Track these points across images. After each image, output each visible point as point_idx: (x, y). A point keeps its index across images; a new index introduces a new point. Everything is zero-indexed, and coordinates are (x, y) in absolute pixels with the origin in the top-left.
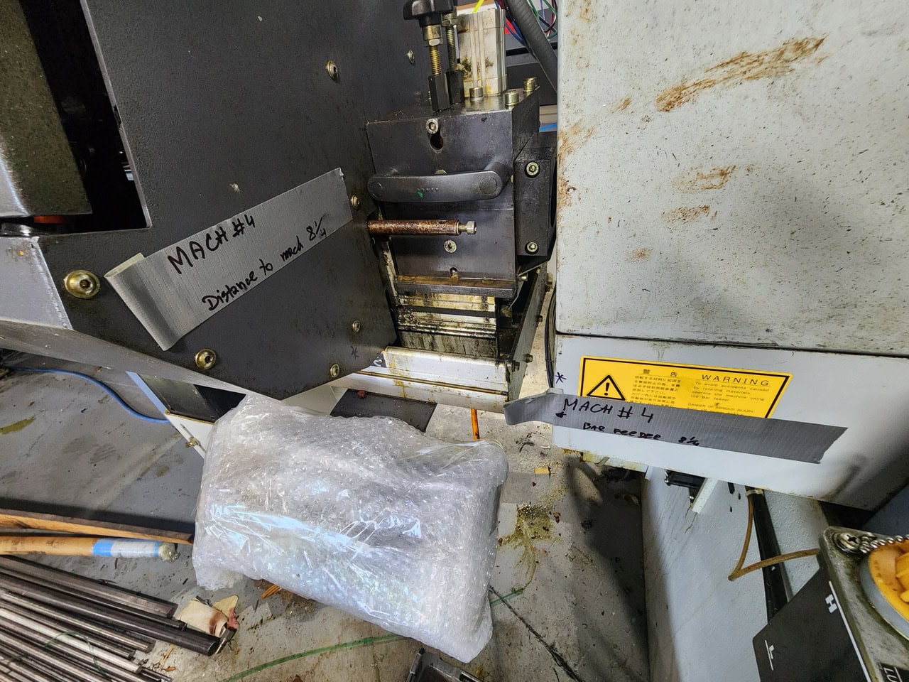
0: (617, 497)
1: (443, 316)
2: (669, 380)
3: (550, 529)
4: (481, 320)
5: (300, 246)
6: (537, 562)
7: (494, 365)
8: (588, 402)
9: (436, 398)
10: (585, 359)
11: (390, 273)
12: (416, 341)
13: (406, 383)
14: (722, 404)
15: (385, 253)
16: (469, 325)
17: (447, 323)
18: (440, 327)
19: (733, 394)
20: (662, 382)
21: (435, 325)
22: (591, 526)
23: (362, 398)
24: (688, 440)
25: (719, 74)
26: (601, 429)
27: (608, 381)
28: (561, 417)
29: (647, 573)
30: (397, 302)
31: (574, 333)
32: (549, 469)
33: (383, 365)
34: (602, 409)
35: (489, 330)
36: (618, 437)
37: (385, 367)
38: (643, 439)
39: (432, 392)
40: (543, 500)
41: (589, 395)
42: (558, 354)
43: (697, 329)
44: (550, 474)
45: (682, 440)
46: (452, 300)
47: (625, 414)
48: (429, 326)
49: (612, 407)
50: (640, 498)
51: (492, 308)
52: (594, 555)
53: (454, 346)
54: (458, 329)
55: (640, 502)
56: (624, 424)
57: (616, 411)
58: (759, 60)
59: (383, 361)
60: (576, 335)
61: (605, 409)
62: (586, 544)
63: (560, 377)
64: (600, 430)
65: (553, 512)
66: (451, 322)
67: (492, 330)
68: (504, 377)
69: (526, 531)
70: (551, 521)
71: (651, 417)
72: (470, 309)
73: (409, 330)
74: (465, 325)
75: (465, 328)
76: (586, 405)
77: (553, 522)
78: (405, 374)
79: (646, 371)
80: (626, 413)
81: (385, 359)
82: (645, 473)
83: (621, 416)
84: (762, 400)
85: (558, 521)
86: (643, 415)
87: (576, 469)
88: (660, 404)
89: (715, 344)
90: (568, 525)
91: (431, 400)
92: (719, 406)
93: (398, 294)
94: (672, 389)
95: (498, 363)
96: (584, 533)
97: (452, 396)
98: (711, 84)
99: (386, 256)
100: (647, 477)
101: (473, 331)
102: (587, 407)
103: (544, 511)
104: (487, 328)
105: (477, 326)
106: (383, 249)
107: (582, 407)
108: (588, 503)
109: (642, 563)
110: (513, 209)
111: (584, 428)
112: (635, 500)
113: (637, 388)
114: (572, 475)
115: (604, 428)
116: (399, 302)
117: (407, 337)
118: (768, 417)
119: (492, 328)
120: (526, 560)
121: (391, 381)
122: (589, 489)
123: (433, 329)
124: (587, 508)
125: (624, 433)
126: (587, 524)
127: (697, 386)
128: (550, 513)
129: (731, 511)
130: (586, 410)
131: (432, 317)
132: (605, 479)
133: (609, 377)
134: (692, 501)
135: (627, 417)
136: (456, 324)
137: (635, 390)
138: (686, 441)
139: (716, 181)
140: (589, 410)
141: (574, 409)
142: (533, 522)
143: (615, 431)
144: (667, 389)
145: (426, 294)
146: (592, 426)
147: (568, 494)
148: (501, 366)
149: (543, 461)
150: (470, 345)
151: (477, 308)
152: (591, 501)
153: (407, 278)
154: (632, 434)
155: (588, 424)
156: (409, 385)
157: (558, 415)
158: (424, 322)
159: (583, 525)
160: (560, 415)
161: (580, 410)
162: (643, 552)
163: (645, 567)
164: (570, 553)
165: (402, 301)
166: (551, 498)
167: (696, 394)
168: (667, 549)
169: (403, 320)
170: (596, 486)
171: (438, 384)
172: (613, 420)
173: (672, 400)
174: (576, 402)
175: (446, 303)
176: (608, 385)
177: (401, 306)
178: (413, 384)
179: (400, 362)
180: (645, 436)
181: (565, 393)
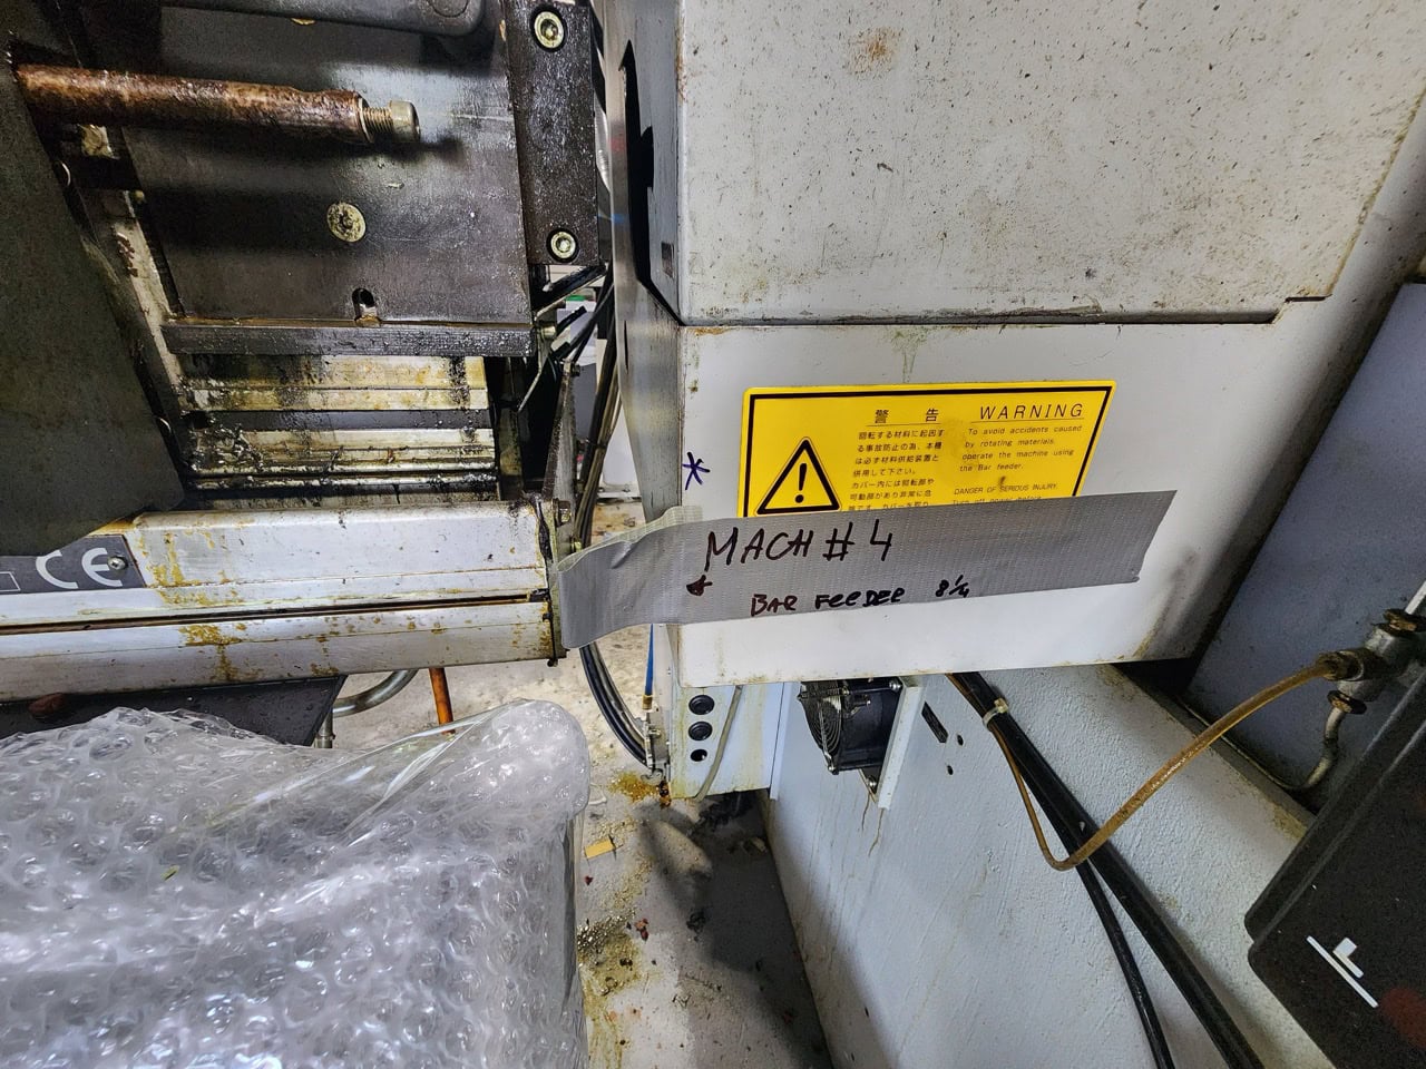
0: (732, 849)
1: (343, 437)
2: (922, 434)
3: (635, 961)
4: (453, 437)
6: (623, 1043)
7: (505, 514)
8: (761, 533)
9: (339, 655)
10: (753, 398)
11: (147, 302)
13: (227, 629)
14: (1013, 478)
15: (122, 233)
16: (423, 454)
17: (358, 455)
18: (337, 468)
19: (1030, 448)
20: (908, 440)
21: (319, 463)
22: (704, 922)
24: (952, 586)
26: (789, 604)
27: (804, 458)
28: (700, 592)
29: (809, 967)
30: (182, 401)
31: (727, 317)
32: (612, 840)
33: (132, 579)
34: (791, 544)
35: (478, 460)
36: (827, 616)
37: (141, 584)
38: (872, 608)
39: (323, 639)
40: (611, 905)
41: (762, 510)
42: (688, 391)
43: (976, 279)
44: (614, 850)
45: (941, 590)
46: (365, 383)
47: (838, 548)
48: (302, 468)
49: (811, 533)
50: (765, 838)
51: (479, 400)
52: (722, 976)
54: (390, 467)
55: (768, 845)
56: (838, 576)
57: (820, 543)
59: (131, 564)
60: (730, 323)
61: (797, 543)
62: (702, 961)
63: (694, 467)
64: (788, 607)
65: (632, 922)
66: (371, 449)
67: (486, 460)
68: (535, 546)
69: (589, 986)
70: (633, 941)
71: (888, 544)
72: (420, 406)
74: (411, 454)
75: (413, 461)
76: (756, 544)
77: (637, 941)
78: (224, 600)
79: (881, 415)
81: (137, 554)
82: (768, 790)
83: (829, 556)
84: (1071, 453)
85: (645, 937)
86: (873, 542)
87: (658, 824)
88: (902, 502)
89: (1005, 319)
90: (665, 936)
91: (324, 666)
92: (1006, 483)
93: (187, 375)
94: (927, 457)
95: (514, 509)
96: (696, 939)
97: (389, 639)
99: (126, 243)
100: (773, 796)
101: (433, 466)
102: (759, 549)
103: (618, 925)
104: (472, 455)
105: (444, 454)
106: (109, 218)
107: (747, 549)
108: (691, 880)
109: (797, 952)
110: (511, 119)
111: (754, 614)
112: (760, 844)
113: (863, 467)
114: (653, 838)
115: (795, 599)
116: (191, 399)
118: (1078, 495)
119: (484, 454)
120: (599, 1048)
121: (172, 635)
122: (687, 855)
123: (316, 475)
124: (690, 890)
125: (834, 602)
126: (697, 921)
127: (971, 438)
128: (629, 926)
129: (951, 772)
130: (756, 557)
131: (308, 442)
132: (707, 824)
133: (805, 445)
134: (874, 790)
135: (842, 555)
136: (384, 455)
137: (857, 473)
138: (949, 590)
140: (763, 553)
141: (729, 562)
142: (600, 958)
143: (819, 602)
144: (918, 459)
145: (287, 366)
146: (769, 601)
147: (653, 876)
149: (598, 829)
151: (438, 402)
152: (696, 874)
154: (852, 600)
155: (762, 598)
156: (239, 634)
157: (691, 588)
158: (284, 457)
159: (690, 925)
160: (697, 588)
161: (743, 561)
162: (793, 931)
163: (804, 956)
164: (679, 991)
165: (202, 398)
166: (624, 895)
167: (971, 461)
168: (839, 905)
169: (213, 459)
170: (696, 842)
172: (811, 574)
173: (925, 487)
174: (733, 539)
175: (349, 395)
176: (803, 468)
177: (199, 419)
178: (255, 627)
179: (196, 554)
180: (876, 599)
181: (707, 517)
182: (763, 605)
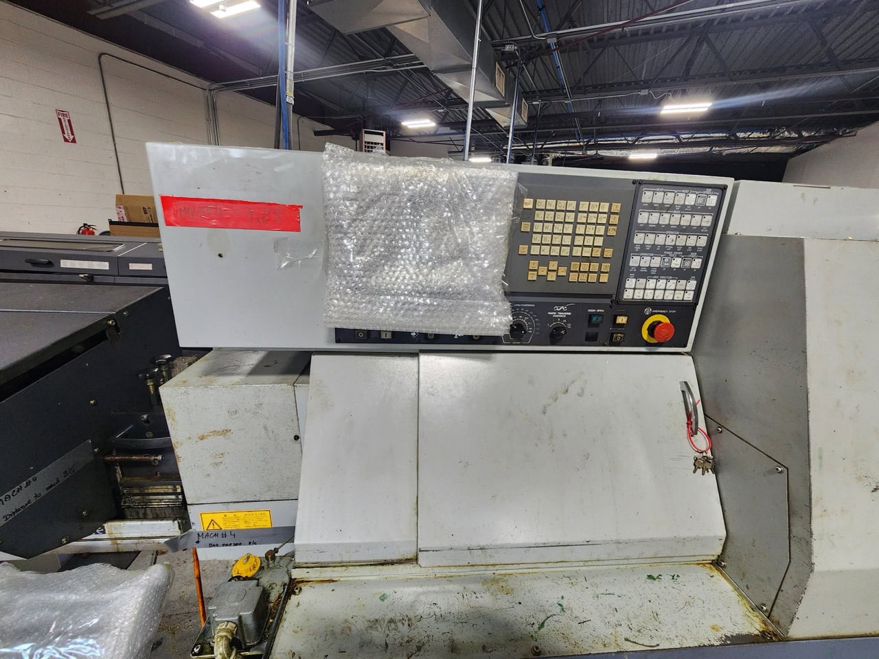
1: (151, 497)
2: (234, 518)
4: (173, 497)
5: (58, 481)
7: (172, 522)
8: (208, 533)
9: (140, 548)
10: (201, 515)
11: (118, 477)
12: (134, 514)
13: (119, 542)
15: (116, 467)
16: (167, 501)
17: (154, 501)
18: (150, 504)
20: (232, 519)
21: (146, 503)
23: (85, 558)
24: (252, 543)
25: (211, 434)
26: (217, 545)
27: (213, 522)
28: (199, 543)
30: (121, 492)
33: (104, 532)
35: (178, 502)
36: (225, 547)
37: (106, 533)
41: (207, 530)
42: (190, 514)
45: (250, 543)
46: (156, 488)
48: (142, 504)
49: (218, 534)
51: (179, 491)
53: (159, 513)
54: (161, 504)
56: (226, 541)
57: (220, 535)
58: (219, 432)
59: (104, 530)
61: (215, 535)
63: (193, 523)
66: (156, 500)
67: (180, 502)
68: (178, 528)
71: (235, 535)
72: (167, 492)
73: (129, 507)
74: (164, 500)
75: (165, 502)
76: (207, 535)
78: (119, 536)
79: (226, 516)
80: (224, 535)
81: (106, 528)
83: (223, 537)
84: (266, 520)
86: (231, 535)
88: (235, 529)
91: (136, 550)
92: (255, 525)
93: (123, 487)
94: (237, 522)
95: (174, 521)
98: (210, 436)
101: (169, 503)
105: (171, 500)
106: (114, 466)
111: (210, 547)
116: (123, 492)
117: (128, 512)
118: (272, 527)
121: (109, 542)
123: (145, 505)
125: (227, 545)
127: (245, 518)
131: (144, 498)
133: (212, 520)
135: (225, 537)
136: (159, 501)
137: (224, 524)
139: (221, 456)
140: (209, 537)
141: (203, 538)
143: (223, 545)
144: (235, 521)
145: (141, 486)
146: (213, 545)
148: (176, 522)
150: (168, 512)
151: (170, 491)
153: (129, 479)
154: (230, 545)
156: (121, 543)
158: (139, 502)
160: (197, 542)
161: (205, 538)
165: (125, 491)
167: (246, 522)
169: (125, 502)
171: (141, 538)
172: (220, 540)
173: (239, 526)
174: (203, 534)
175: (153, 490)
176: (213, 524)
177: (124, 494)
178: (124, 542)
179: (115, 528)
180: (236, 545)
181: (197, 530)
182: (211, 545)
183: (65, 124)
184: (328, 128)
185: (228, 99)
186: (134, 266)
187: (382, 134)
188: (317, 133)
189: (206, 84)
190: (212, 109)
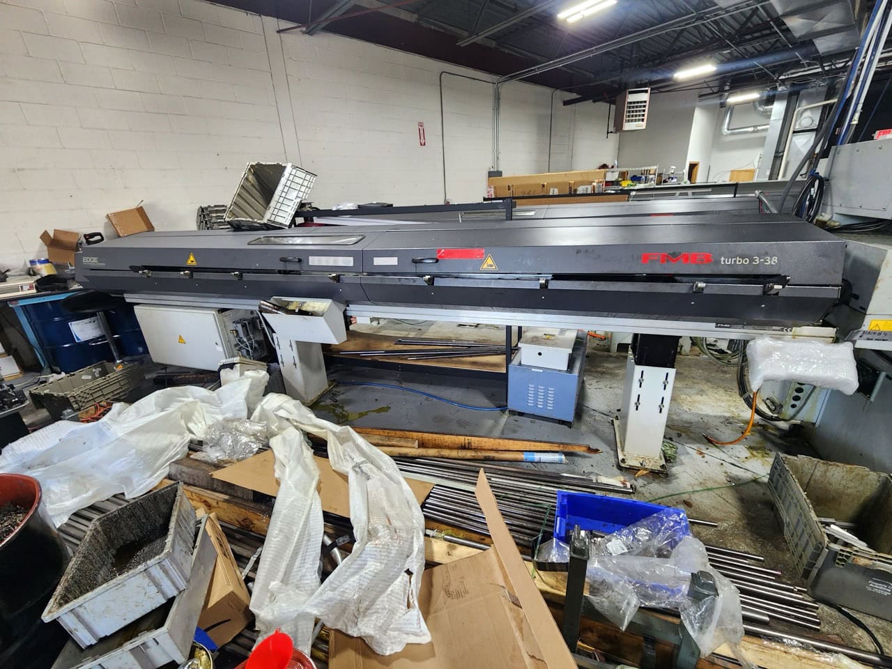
33: (791, 331)
80: (880, 334)
134: (869, 397)
148: (835, 329)
182: (868, 339)
183: (422, 132)
184: (574, 96)
185: (512, 88)
186: (378, 261)
187: (646, 91)
188: (566, 103)
189: (495, 78)
190: (497, 98)
